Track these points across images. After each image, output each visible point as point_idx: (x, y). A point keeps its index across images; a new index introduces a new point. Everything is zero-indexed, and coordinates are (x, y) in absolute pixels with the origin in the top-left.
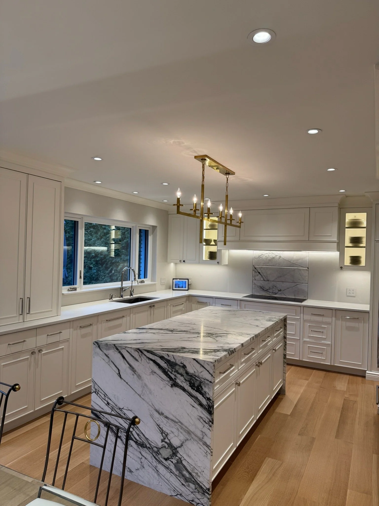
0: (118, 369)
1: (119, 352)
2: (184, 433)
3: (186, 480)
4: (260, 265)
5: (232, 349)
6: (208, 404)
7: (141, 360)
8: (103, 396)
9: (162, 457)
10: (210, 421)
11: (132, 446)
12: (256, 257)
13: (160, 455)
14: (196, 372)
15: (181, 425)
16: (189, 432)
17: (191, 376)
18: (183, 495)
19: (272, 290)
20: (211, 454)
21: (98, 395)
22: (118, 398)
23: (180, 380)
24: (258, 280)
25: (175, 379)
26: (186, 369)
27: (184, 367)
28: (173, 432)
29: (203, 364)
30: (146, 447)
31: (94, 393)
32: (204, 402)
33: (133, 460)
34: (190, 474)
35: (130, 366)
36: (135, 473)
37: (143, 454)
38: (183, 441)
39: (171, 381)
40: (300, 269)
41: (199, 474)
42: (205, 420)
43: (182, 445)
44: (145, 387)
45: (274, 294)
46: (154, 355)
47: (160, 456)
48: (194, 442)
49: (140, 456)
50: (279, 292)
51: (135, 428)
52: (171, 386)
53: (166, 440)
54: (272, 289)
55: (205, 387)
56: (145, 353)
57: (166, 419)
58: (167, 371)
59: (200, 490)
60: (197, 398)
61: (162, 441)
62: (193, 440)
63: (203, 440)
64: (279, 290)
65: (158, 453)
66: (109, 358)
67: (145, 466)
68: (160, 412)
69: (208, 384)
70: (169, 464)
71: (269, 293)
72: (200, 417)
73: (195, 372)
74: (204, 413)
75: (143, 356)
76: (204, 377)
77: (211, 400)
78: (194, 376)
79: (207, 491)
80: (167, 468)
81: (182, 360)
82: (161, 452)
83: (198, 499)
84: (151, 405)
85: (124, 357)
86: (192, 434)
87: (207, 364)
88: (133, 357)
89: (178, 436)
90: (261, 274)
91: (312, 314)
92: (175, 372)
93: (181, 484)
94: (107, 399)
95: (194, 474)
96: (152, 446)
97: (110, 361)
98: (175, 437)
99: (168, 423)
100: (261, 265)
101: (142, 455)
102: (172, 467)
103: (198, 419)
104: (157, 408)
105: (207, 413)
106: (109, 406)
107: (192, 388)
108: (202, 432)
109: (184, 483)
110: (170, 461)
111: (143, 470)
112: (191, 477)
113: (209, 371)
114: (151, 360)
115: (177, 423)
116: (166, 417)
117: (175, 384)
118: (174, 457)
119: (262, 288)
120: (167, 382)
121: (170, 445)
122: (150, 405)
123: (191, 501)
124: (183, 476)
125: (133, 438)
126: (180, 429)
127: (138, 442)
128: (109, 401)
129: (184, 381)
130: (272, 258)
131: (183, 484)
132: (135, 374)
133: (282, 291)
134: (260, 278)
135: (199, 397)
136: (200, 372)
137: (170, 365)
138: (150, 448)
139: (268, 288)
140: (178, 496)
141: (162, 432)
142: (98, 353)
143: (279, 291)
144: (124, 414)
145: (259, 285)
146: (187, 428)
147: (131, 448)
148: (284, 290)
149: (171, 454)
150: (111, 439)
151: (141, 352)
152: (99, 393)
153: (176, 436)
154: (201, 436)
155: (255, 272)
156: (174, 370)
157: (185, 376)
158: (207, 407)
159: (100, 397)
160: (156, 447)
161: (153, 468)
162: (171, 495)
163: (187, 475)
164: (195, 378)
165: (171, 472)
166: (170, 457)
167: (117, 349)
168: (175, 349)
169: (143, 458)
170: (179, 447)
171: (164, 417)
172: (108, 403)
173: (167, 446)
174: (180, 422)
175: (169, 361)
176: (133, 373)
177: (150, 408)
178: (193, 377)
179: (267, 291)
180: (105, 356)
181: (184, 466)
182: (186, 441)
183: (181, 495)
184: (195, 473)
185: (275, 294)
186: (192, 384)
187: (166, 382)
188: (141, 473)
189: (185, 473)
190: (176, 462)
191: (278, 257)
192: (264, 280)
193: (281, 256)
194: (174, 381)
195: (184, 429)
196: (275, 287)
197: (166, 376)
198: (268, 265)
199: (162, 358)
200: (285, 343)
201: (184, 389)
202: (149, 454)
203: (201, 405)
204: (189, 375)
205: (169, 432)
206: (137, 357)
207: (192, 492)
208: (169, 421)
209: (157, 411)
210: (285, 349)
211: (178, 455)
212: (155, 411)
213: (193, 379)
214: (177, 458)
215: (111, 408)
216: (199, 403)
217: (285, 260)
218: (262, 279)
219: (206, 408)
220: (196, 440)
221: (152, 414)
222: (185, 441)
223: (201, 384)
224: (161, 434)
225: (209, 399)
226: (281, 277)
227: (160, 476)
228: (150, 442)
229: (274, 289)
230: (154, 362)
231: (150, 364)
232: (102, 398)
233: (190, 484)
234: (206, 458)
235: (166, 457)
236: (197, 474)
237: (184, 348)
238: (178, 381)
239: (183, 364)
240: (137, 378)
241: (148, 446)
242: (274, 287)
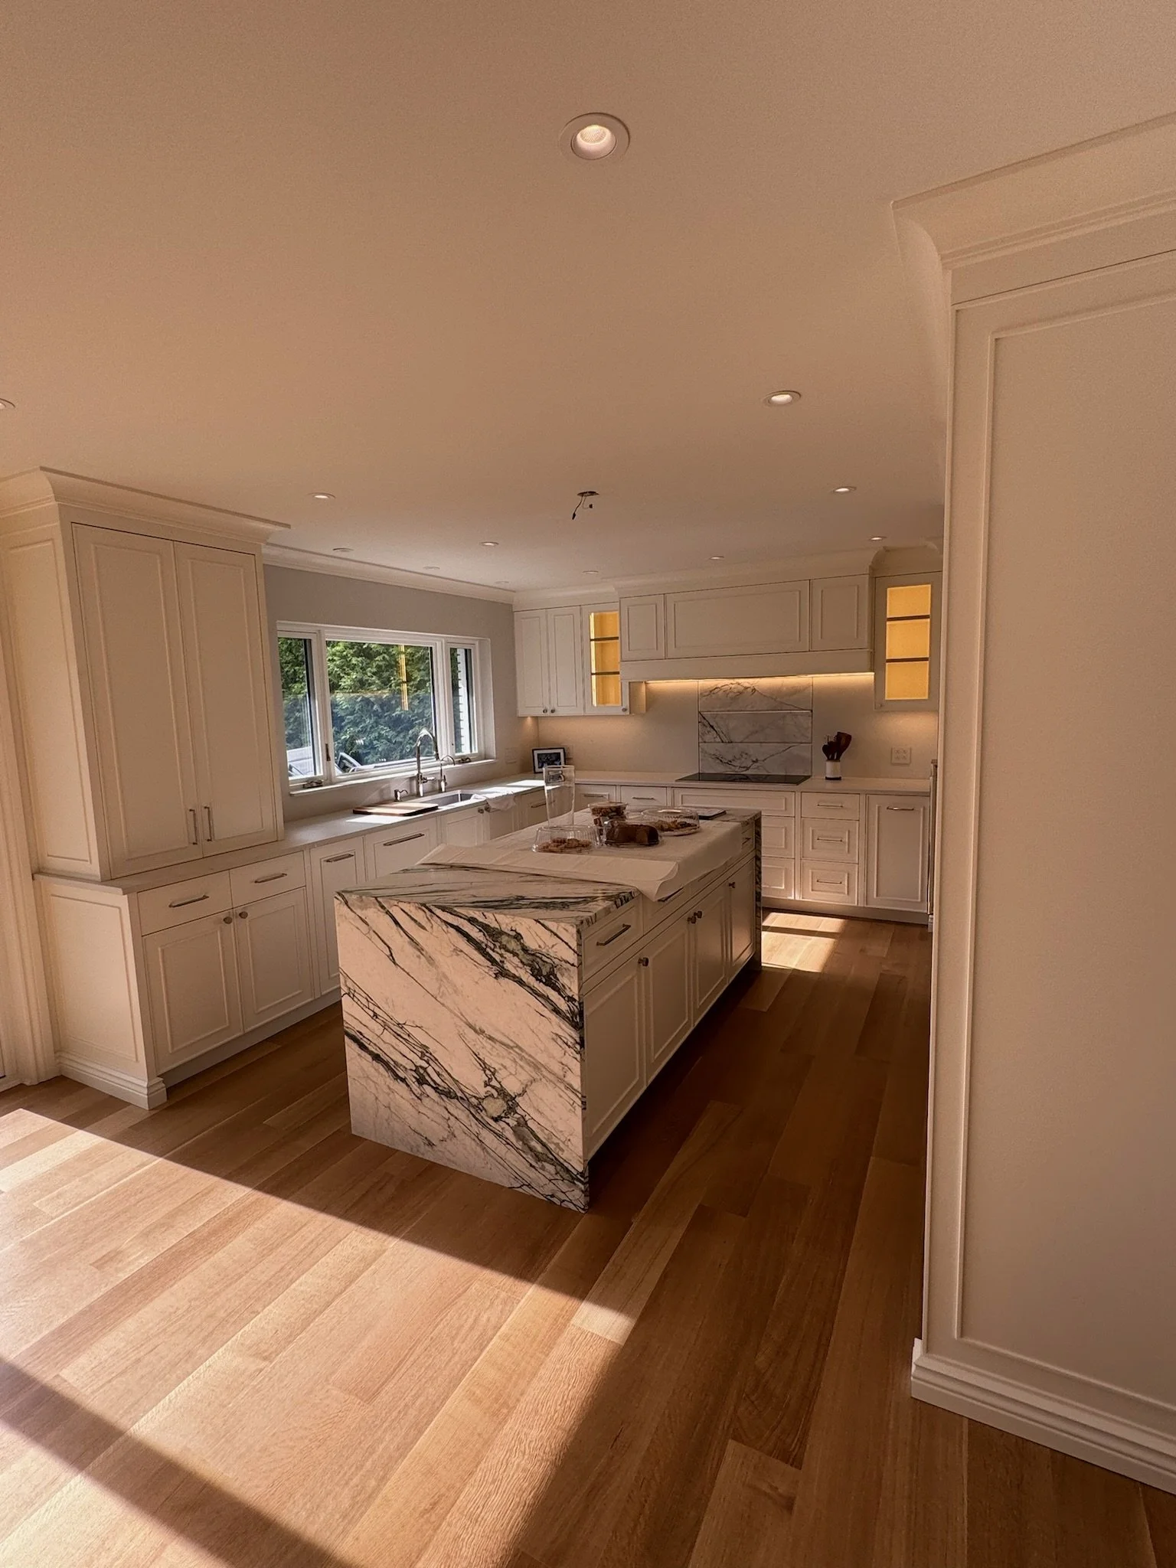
0: (389, 947)
1: (387, 913)
2: (527, 1067)
3: (538, 1157)
4: (713, 710)
5: (623, 894)
6: (570, 1009)
7: (432, 927)
8: (364, 1001)
9: (487, 1116)
10: (577, 1043)
11: (428, 1096)
12: (705, 693)
13: (484, 1111)
14: (543, 947)
15: (519, 1052)
16: (536, 1066)
17: (533, 955)
18: (533, 1185)
19: (739, 761)
20: (583, 1107)
21: (355, 999)
22: (393, 1005)
23: (512, 964)
24: (711, 742)
25: (502, 962)
26: (522, 941)
27: (518, 937)
28: (505, 1067)
29: (555, 931)
30: (456, 1097)
31: (346, 995)
32: (563, 1005)
33: (433, 1123)
34: (544, 1145)
35: (412, 939)
36: (439, 1147)
37: (451, 1112)
38: (525, 1082)
39: (494, 967)
40: (796, 715)
41: (561, 1145)
42: (566, 1041)
43: (524, 1091)
44: (444, 980)
45: (743, 769)
46: (455, 915)
47: (483, 1113)
48: (547, 1083)
49: (447, 1115)
50: (754, 766)
51: (431, 1062)
52: (494, 976)
53: (494, 1083)
54: (739, 759)
55: (562, 975)
56: (438, 912)
57: (490, 1042)
58: (485, 947)
59: (566, 1176)
60: (547, 998)
61: (486, 1085)
62: (545, 1082)
63: (566, 1079)
65: (479, 1108)
66: (368, 925)
67: (456, 1133)
68: (477, 1028)
69: (567, 970)
70: (502, 1129)
71: (733, 768)
72: (557, 1035)
73: (540, 947)
74: (563, 1026)
75: (435, 918)
76: (559, 955)
77: (575, 1000)
78: (540, 956)
79: (578, 1176)
80: (499, 1135)
81: (513, 924)
82: (485, 1106)
83: (562, 1192)
84: (459, 1015)
85: (397, 923)
86: (543, 1069)
87: (565, 929)
88: (415, 921)
89: (516, 1074)
90: (716, 729)
91: (819, 805)
92: (500, 948)
93: (529, 1166)
94: (372, 1007)
95: (552, 1147)
96: (467, 1095)
97: (371, 932)
98: (511, 1076)
99: (494, 1050)
100: (715, 710)
101: (449, 1112)
102: (509, 1134)
103: (553, 1039)
104: (470, 1021)
105: (570, 1027)
106: (377, 1020)
107: (537, 979)
108: (563, 1064)
109: (534, 1164)
110: (504, 1122)
111: (454, 1140)
112: (546, 1152)
113: (569, 944)
114: (452, 926)
115: (512, 1048)
116: (490, 1038)
117: (502, 973)
118: (510, 1114)
119: (719, 759)
120: (486, 970)
121: (502, 1093)
122: (455, 1015)
123: (549, 1197)
124: (531, 1149)
125: (429, 1080)
126: (517, 1060)
127: (440, 1088)
128: (377, 1011)
129: (520, 965)
130: (738, 693)
131: (531, 1165)
132: (422, 956)
133: (759, 762)
134: (714, 738)
135: (552, 995)
136: (550, 946)
137: (490, 936)
138: (463, 1099)
139: (731, 757)
140: (524, 1188)
141: (485, 1067)
142: (346, 918)
143: (754, 761)
144: (409, 1035)
145: (712, 753)
146: (533, 1058)
147: (428, 1099)
148: (763, 761)
149: (505, 1108)
150: (387, 1083)
151: (430, 911)
152: (356, 994)
153: (511, 1074)
154: (561, 1074)
155: (704, 725)
156: (498, 944)
157: (520, 957)
158: (568, 1015)
159: (359, 1002)
160: (475, 1097)
161: (473, 1136)
162: (510, 1186)
163: (539, 1148)
164: (541, 958)
165: (508, 1144)
166: (503, 1115)
167: (383, 907)
168: (501, 901)
169: (452, 1118)
170: (520, 1095)
171: (485, 1039)
172: (376, 1015)
173: (496, 1095)
174: (517, 1046)
175: (489, 926)
176: (419, 953)
177: (456, 1020)
178: (538, 957)
179: (729, 763)
180: (360, 921)
181: (532, 1132)
182: (532, 1083)
183: (529, 1185)
184: (555, 1144)
185: (745, 770)
186: (536, 971)
187: (483, 968)
188: (450, 1145)
189: (534, 1143)
190: (516, 1123)
191: (749, 690)
192: (723, 742)
193: (756, 688)
194: (499, 965)
195: (526, 1059)
196: (746, 754)
197: (483, 956)
198: (728, 709)
199: (472, 921)
200: (758, 869)
201: (521, 982)
202: (463, 1111)
203: (556, 1011)
204: (529, 954)
205: (497, 1067)
206: (424, 922)
207: (550, 1181)
208: (497, 1045)
209: (471, 1026)
210: (758, 880)
211: (519, 1110)
212: (468, 1027)
213: (538, 960)
214: (516, 1115)
215: (382, 1024)
216: (553, 1008)
217: (765, 696)
218: (720, 740)
219: (568, 1018)
220: (551, 1081)
221: (461, 1032)
222: (529, 1083)
223: (554, 970)
224: (483, 1072)
225: (571, 999)
226: (757, 732)
227: (487, 1152)
228: (462, 1087)
229: (743, 759)
230: (458, 929)
231: (449, 934)
232: (362, 1006)
233: (545, 1164)
234: (573, 1114)
235: (495, 1115)
236: (557, 1145)
237: (523, 898)
238: (508, 966)
239: (515, 931)
240: (427, 963)
241: (459, 1094)
242: (744, 756)
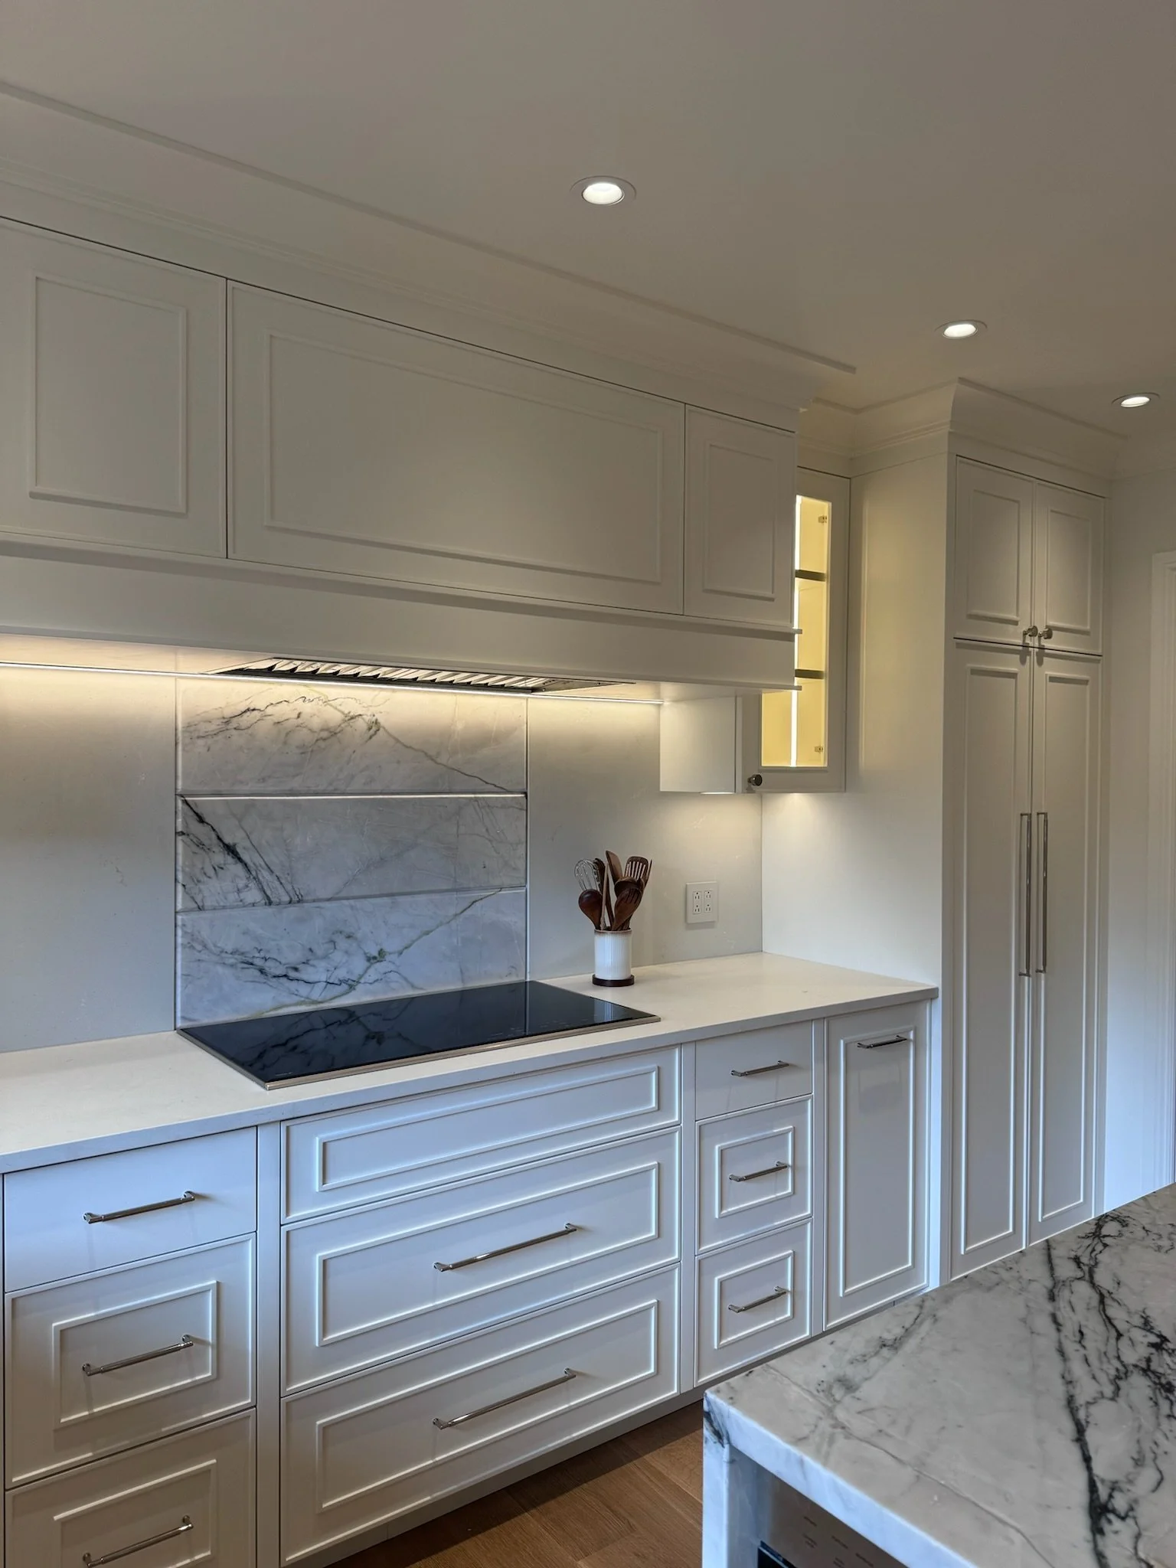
4: (237, 788)
12: (204, 728)
19: (323, 964)
24: (224, 908)
40: (488, 804)
45: (338, 990)
50: (371, 971)
54: (325, 957)
64: (369, 959)
71: (304, 990)
90: (245, 857)
91: (734, 1073)
100: (246, 788)
119: (253, 964)
130: (325, 734)
133: (388, 958)
134: (239, 891)
139: (292, 957)
143: (371, 959)
145: (229, 948)
148: (400, 953)
155: (200, 845)
179: (291, 975)
185: (345, 987)
191: (361, 725)
192: (270, 903)
193: (381, 720)
196: (349, 937)
198: (296, 784)
217: (407, 747)
218: (253, 895)
229: (338, 957)
242: (343, 943)
